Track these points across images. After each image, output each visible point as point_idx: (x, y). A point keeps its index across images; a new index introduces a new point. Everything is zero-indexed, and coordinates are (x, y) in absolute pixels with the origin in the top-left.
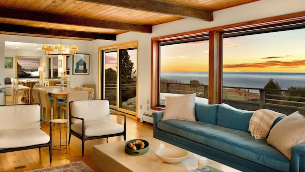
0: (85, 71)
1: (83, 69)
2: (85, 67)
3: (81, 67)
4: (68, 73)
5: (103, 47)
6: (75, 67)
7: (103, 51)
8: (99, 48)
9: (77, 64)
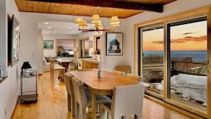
0: (118, 51)
1: (116, 49)
2: (118, 47)
3: (115, 48)
4: (99, 53)
5: (139, 24)
6: (108, 47)
7: (139, 29)
8: (135, 26)
9: (111, 44)
